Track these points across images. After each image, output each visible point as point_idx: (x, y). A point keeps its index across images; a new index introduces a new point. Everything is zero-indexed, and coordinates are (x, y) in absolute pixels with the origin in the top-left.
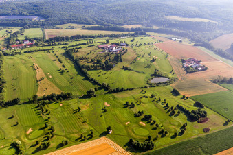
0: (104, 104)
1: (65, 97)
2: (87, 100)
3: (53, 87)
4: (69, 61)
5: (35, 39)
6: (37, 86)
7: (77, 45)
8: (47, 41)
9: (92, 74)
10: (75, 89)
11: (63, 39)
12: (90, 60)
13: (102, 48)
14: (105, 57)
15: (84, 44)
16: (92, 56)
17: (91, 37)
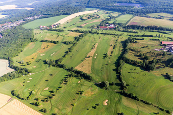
0: (104, 100)
1: (87, 77)
2: (97, 89)
3: (89, 66)
4: (121, 49)
5: (119, 24)
6: (82, 61)
7: (143, 36)
8: (125, 27)
9: (126, 68)
10: (100, 75)
11: (138, 28)
12: (139, 54)
13: (165, 45)
14: (158, 55)
15: (152, 36)
16: (144, 51)
17: (167, 30)
